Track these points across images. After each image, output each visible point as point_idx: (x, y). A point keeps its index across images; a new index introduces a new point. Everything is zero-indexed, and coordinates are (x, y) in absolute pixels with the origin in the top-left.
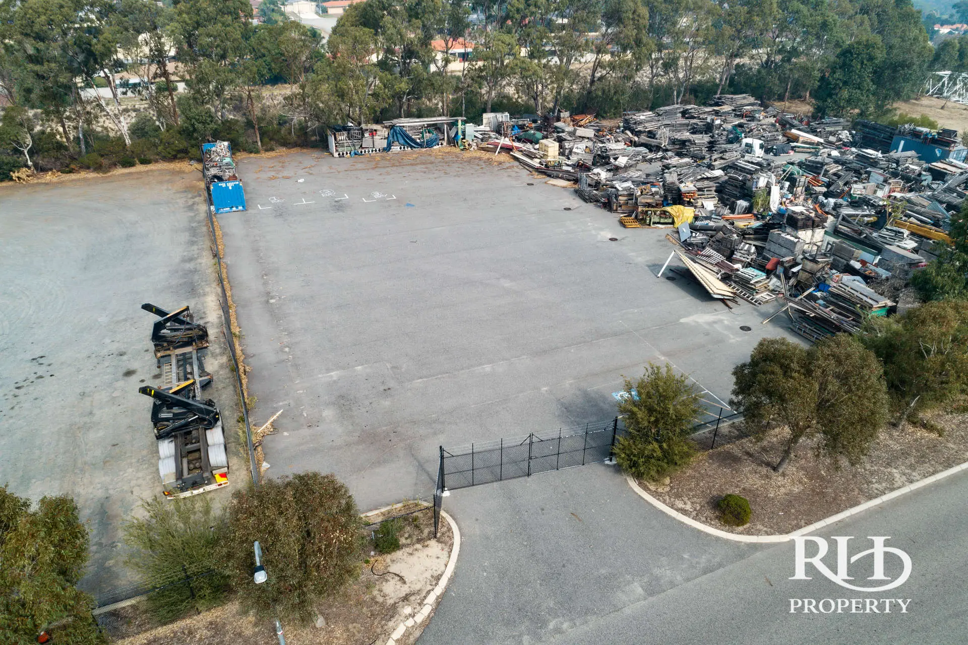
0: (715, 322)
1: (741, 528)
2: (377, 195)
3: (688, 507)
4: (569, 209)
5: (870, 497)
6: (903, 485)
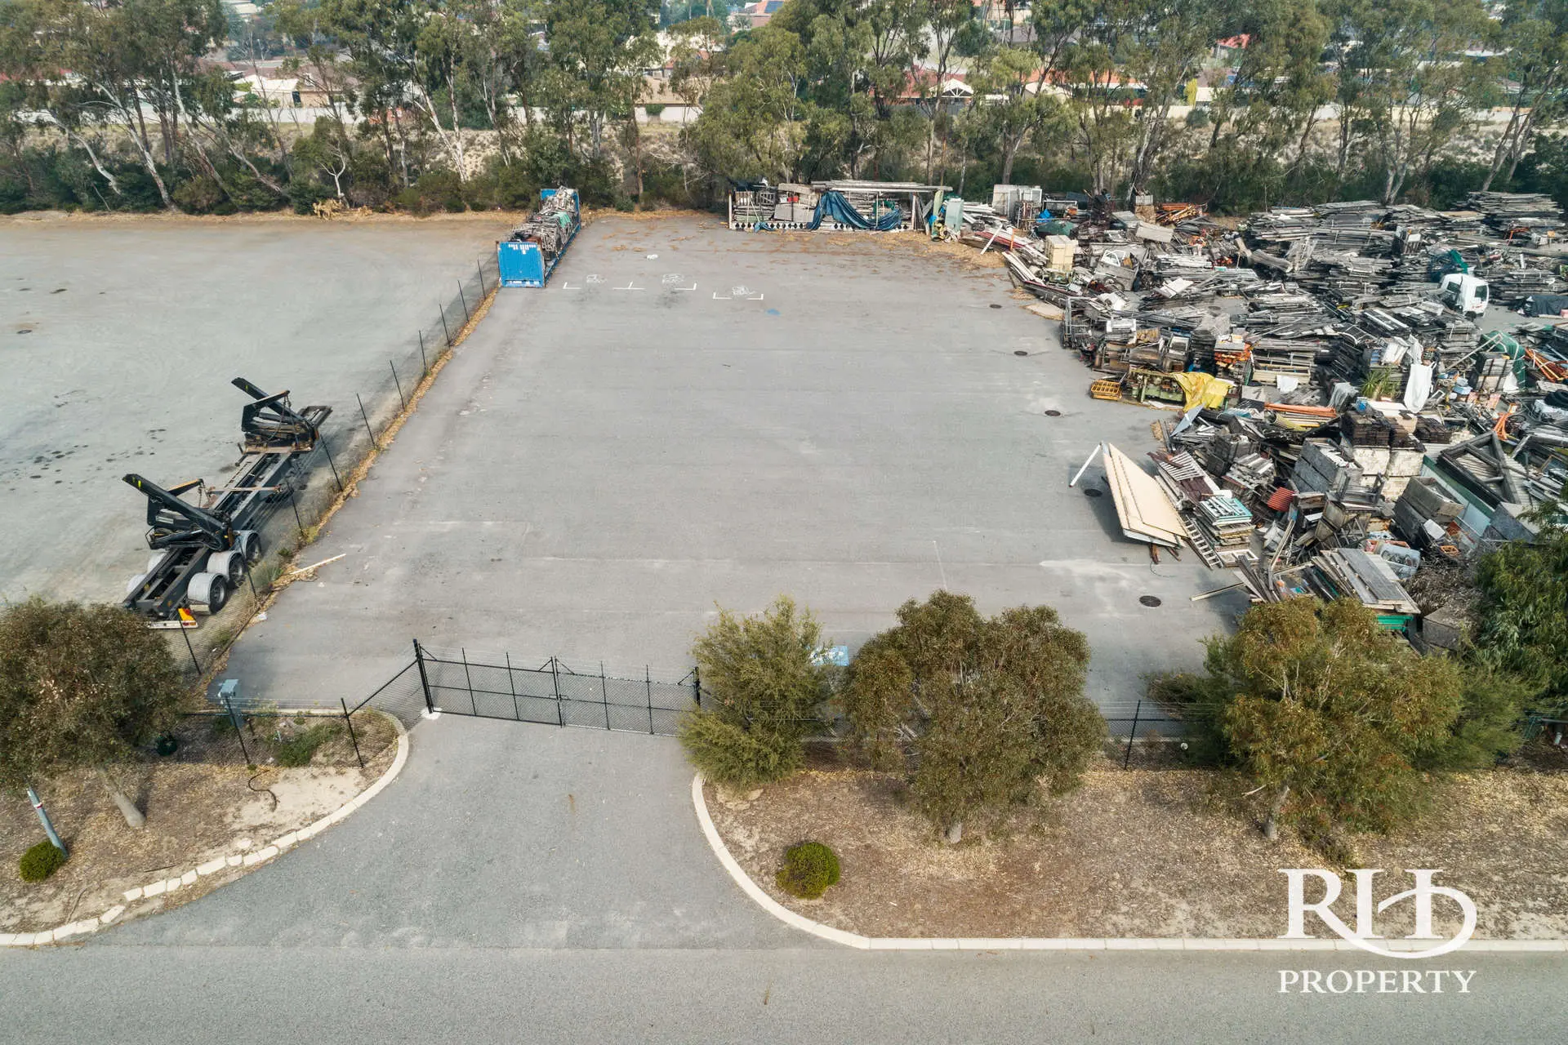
0: (1102, 579)
1: (803, 902)
2: (741, 291)
3: (749, 844)
4: (1024, 354)
5: (1084, 934)
6: (1178, 935)
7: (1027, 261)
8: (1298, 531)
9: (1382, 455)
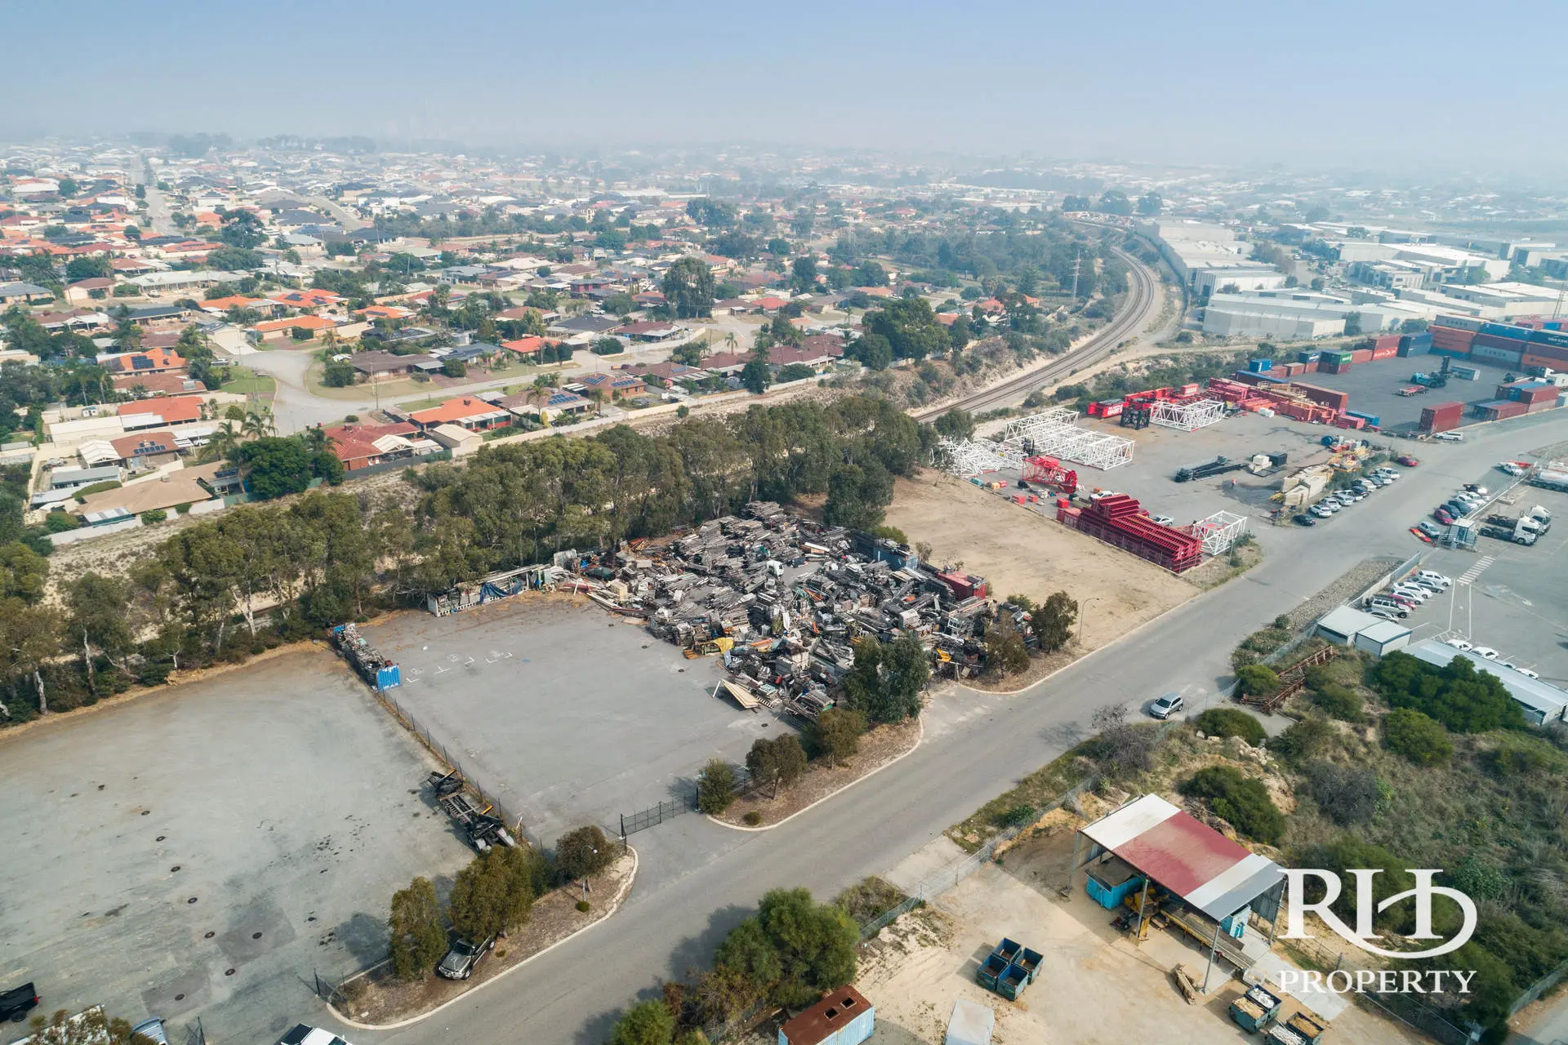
0: (747, 725)
1: (756, 826)
2: (496, 654)
3: (734, 822)
4: (646, 647)
5: (813, 803)
6: (829, 794)
7: (605, 596)
8: (788, 688)
9: (799, 656)
